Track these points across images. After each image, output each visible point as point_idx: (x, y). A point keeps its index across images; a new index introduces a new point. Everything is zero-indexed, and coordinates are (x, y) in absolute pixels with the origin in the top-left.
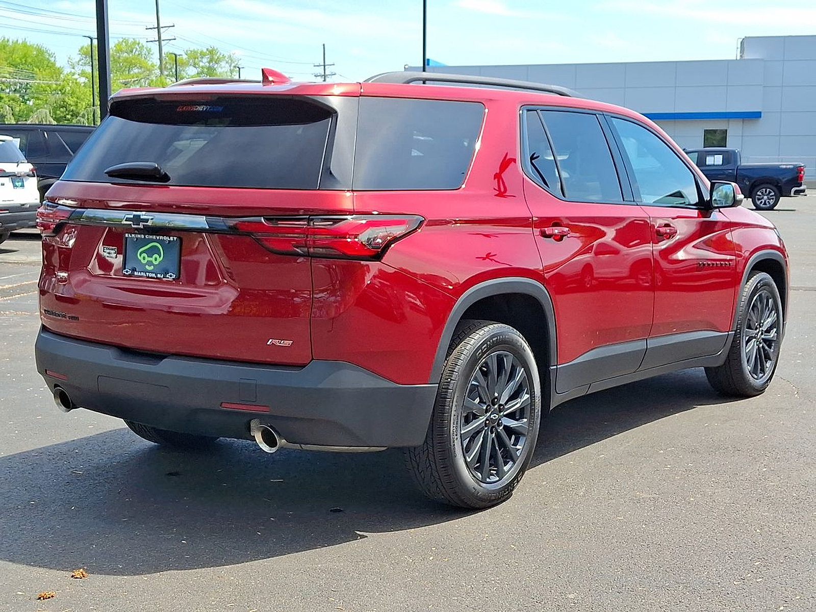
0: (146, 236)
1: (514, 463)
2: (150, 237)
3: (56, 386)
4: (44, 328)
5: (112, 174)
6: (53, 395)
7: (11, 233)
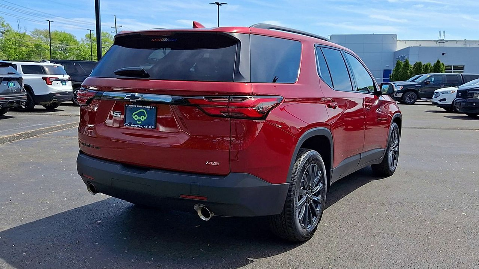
0: (137, 106)
1: (316, 217)
2: (139, 106)
3: (88, 182)
4: (81, 152)
5: (118, 73)
6: (86, 186)
7: (61, 103)
